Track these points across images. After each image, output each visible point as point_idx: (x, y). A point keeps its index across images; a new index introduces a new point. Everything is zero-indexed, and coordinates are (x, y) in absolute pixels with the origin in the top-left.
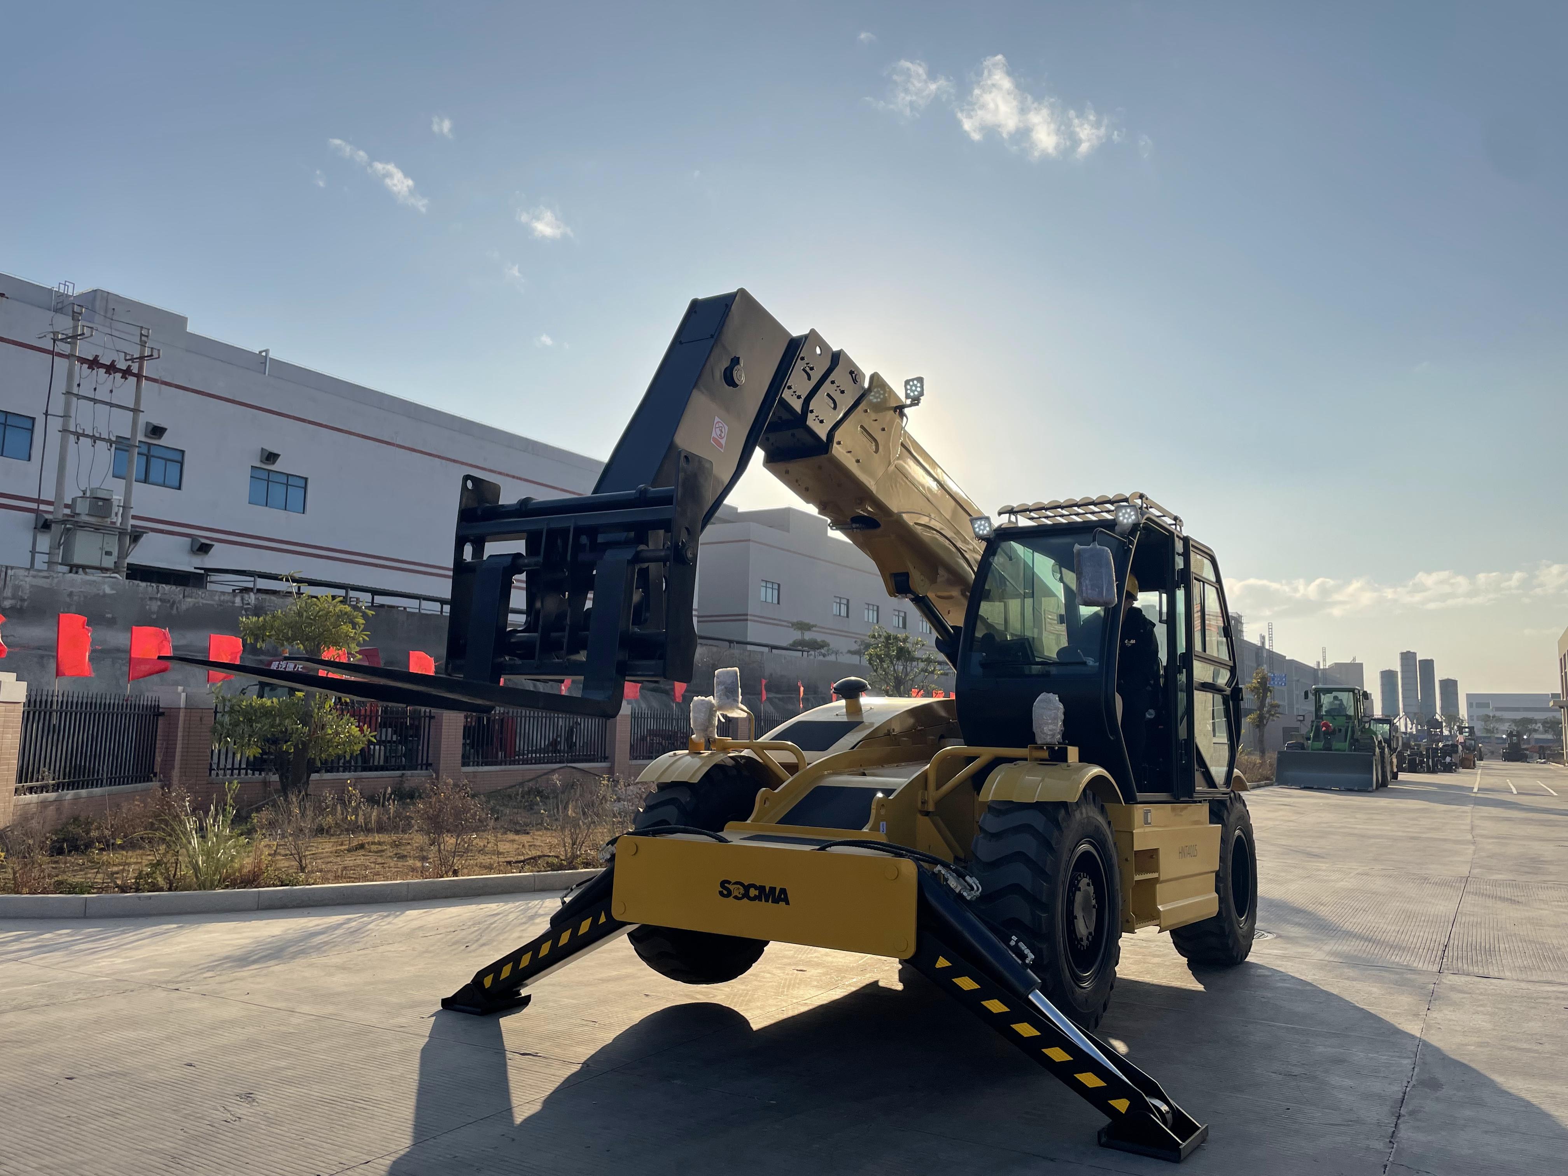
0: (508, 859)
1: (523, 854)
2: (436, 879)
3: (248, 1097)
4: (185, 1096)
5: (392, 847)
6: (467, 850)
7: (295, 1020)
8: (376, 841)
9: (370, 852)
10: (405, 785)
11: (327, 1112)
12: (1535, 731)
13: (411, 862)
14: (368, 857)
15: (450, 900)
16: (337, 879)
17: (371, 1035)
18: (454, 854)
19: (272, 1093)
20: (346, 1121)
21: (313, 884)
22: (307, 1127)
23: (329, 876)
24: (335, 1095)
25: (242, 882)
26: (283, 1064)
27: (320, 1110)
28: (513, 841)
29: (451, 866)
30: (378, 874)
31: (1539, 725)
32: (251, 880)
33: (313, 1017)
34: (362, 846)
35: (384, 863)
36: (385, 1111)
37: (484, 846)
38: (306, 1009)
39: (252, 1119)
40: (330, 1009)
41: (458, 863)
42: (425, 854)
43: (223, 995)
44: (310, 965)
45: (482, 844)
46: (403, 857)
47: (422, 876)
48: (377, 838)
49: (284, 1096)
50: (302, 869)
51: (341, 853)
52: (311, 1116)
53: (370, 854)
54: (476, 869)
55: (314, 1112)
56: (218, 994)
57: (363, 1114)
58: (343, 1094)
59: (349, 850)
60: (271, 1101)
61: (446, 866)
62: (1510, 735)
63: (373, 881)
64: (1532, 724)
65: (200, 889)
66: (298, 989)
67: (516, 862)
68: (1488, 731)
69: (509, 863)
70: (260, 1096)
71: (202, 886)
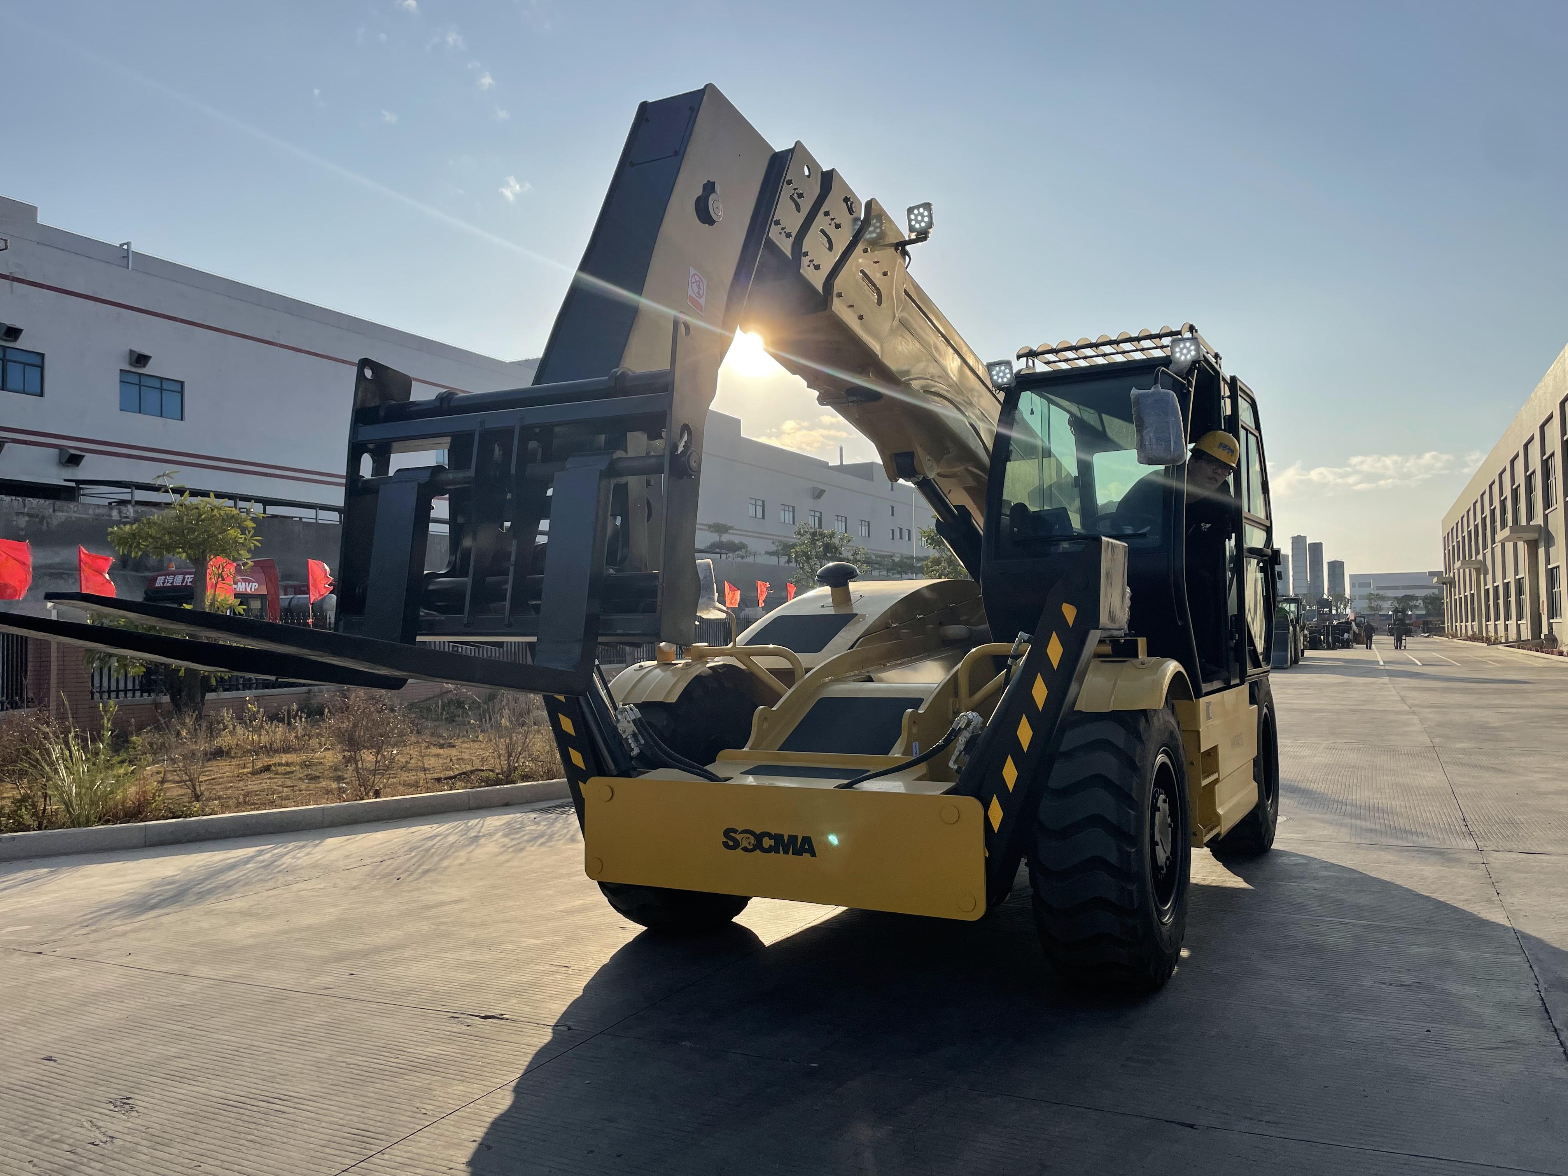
0: (436, 776)
1: (451, 769)
2: (356, 802)
3: (125, 1104)
4: (41, 1107)
5: (302, 768)
6: (388, 768)
7: (189, 987)
8: (283, 762)
9: (277, 774)
10: (312, 701)
11: (233, 1121)
12: (1416, 607)
13: (324, 784)
14: (276, 780)
15: (374, 824)
16: (239, 806)
17: (287, 1002)
18: (374, 772)
19: (159, 1096)
20: (259, 1133)
21: (210, 814)
22: (205, 1146)
23: (231, 802)
24: (242, 1093)
25: (126, 816)
26: (173, 1051)
27: (222, 1118)
28: (438, 755)
29: (372, 786)
30: (287, 798)
31: (1420, 601)
32: (135, 813)
33: (212, 982)
34: (267, 768)
35: (293, 786)
36: (312, 1115)
37: (407, 762)
38: (203, 970)
39: (128, 1138)
40: (233, 970)
41: (379, 782)
42: (340, 773)
43: (98, 958)
44: (209, 913)
45: (404, 760)
46: (315, 778)
47: (340, 799)
48: (285, 758)
49: (173, 1100)
50: (197, 798)
51: (244, 777)
52: (210, 1127)
53: (277, 776)
54: (401, 788)
55: (214, 1122)
56: (92, 956)
57: (282, 1120)
58: (254, 1091)
59: (253, 773)
60: (157, 1108)
61: (365, 786)
62: (1396, 611)
63: (281, 807)
64: (1414, 600)
65: (74, 827)
66: (193, 945)
67: (446, 778)
68: (1372, 608)
69: (438, 780)
70: (140, 1101)
71: (75, 823)
